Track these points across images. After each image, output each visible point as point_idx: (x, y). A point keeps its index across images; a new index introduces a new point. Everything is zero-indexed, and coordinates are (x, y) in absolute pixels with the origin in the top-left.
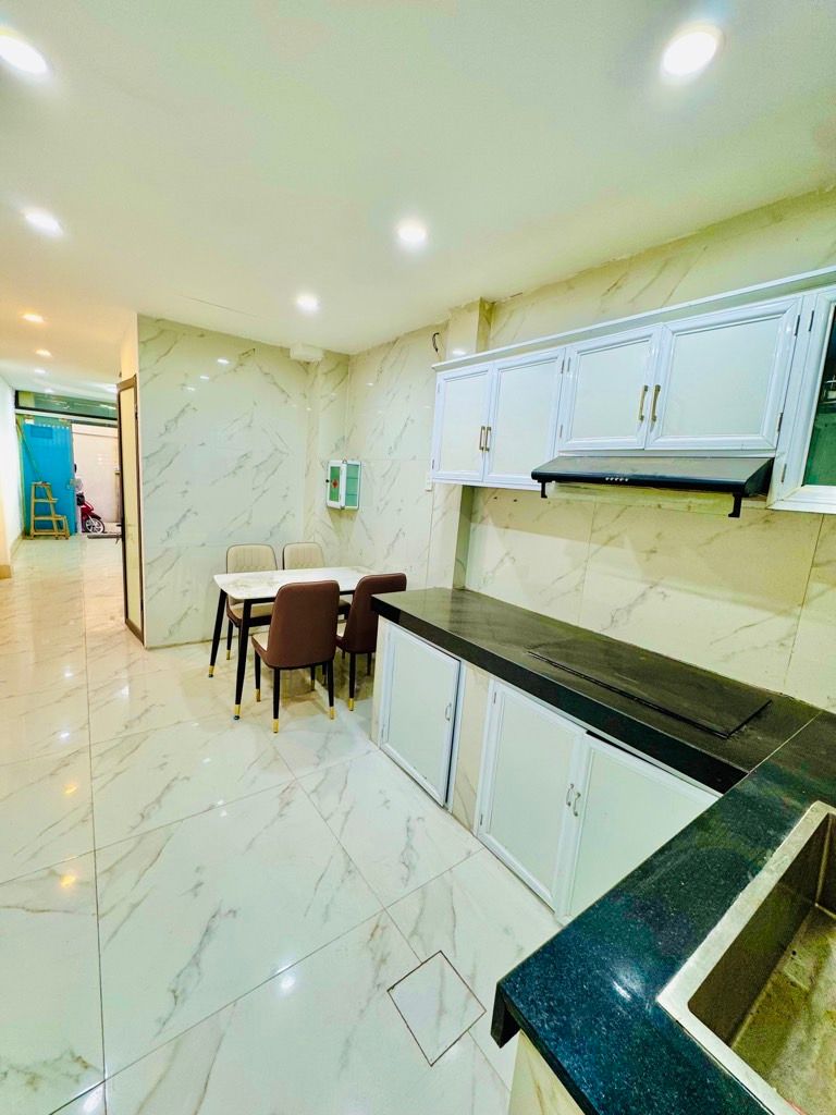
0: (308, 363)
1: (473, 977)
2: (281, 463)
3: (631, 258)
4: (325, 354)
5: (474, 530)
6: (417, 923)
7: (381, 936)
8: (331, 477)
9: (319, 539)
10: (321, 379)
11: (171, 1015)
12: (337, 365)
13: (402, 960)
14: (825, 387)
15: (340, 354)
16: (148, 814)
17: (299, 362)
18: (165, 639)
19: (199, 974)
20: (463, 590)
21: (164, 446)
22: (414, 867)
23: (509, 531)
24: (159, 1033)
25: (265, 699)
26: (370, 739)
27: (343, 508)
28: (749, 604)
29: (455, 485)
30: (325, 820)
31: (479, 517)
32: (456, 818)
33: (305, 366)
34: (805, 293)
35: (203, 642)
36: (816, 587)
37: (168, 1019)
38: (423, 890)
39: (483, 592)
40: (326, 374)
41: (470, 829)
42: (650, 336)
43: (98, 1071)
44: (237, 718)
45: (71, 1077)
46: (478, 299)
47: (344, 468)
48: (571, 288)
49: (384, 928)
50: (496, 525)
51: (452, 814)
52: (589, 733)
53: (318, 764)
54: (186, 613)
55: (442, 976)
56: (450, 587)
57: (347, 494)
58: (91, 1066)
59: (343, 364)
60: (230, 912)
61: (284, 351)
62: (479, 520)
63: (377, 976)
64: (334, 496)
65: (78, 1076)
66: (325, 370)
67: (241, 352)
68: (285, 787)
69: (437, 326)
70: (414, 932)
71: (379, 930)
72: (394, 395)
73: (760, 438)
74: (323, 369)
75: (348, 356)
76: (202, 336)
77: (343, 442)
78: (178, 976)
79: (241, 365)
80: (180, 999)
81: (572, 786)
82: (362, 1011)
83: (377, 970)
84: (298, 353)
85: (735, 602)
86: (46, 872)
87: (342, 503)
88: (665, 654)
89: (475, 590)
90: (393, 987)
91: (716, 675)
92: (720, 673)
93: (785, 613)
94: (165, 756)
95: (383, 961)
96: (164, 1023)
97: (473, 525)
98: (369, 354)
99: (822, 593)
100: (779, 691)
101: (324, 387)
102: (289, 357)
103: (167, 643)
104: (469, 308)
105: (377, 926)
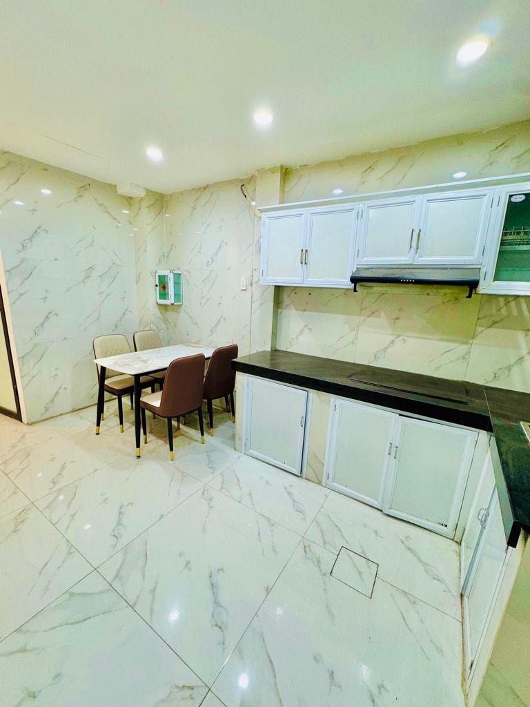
0: (131, 198)
1: (364, 552)
2: (118, 273)
3: (379, 153)
4: (146, 192)
5: (281, 313)
6: (323, 537)
7: (311, 551)
8: (159, 282)
9: (153, 327)
10: (144, 211)
11: (224, 637)
12: (156, 201)
13: (327, 558)
14: (504, 234)
15: (157, 193)
16: (119, 534)
17: (124, 197)
18: (43, 414)
19: (225, 609)
20: (276, 350)
21: (23, 261)
22: (304, 512)
23: (306, 313)
24: (224, 650)
25: (150, 441)
26: (235, 449)
27: (172, 305)
28: (448, 340)
29: (270, 286)
30: (240, 502)
31: (284, 305)
32: (308, 480)
33: (129, 200)
34: (496, 187)
35: (73, 411)
36: (479, 329)
37: (224, 641)
38: (315, 521)
39: (289, 350)
40: (148, 207)
41: (320, 483)
42: (414, 201)
43: (201, 686)
44: (139, 457)
45: (186, 699)
46: (279, 165)
47: (171, 276)
48: (341, 166)
49: (309, 547)
50: (297, 309)
51: (306, 479)
52: (400, 415)
53: (213, 473)
54: (57, 393)
55: (351, 558)
56: (269, 350)
57: (175, 295)
58: (195, 687)
59: (160, 201)
60: (219, 570)
61: (112, 188)
62: (284, 306)
63: (321, 570)
64: (163, 295)
65: (191, 695)
66: (148, 205)
67: (79, 186)
68: (202, 490)
69: (242, 180)
70: (325, 543)
71: (307, 548)
72: (208, 226)
73: (472, 258)
74: (145, 204)
75: (163, 195)
76: (46, 170)
77: (164, 258)
78: (213, 616)
79: (81, 196)
80: (223, 628)
81: (391, 444)
82: (325, 589)
83: (319, 567)
84: (124, 189)
85: (441, 340)
86: (67, 596)
87: (171, 300)
88: (406, 371)
89: (284, 350)
90: (331, 572)
91: (432, 377)
92: (435, 376)
93: (466, 343)
94: (102, 495)
95: (319, 562)
96: (223, 644)
97: (279, 311)
98: (182, 194)
99: (482, 332)
100: (463, 380)
101: (146, 217)
102: (117, 192)
103: (44, 417)
104: (272, 170)
105: (305, 547)
